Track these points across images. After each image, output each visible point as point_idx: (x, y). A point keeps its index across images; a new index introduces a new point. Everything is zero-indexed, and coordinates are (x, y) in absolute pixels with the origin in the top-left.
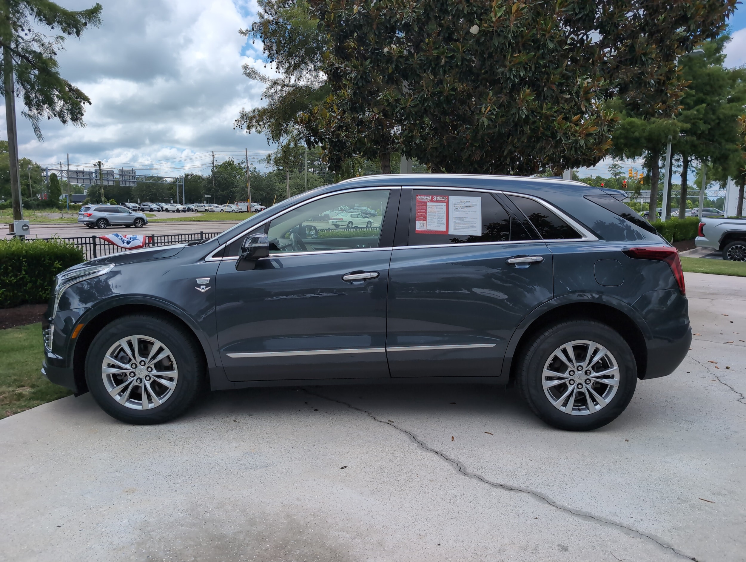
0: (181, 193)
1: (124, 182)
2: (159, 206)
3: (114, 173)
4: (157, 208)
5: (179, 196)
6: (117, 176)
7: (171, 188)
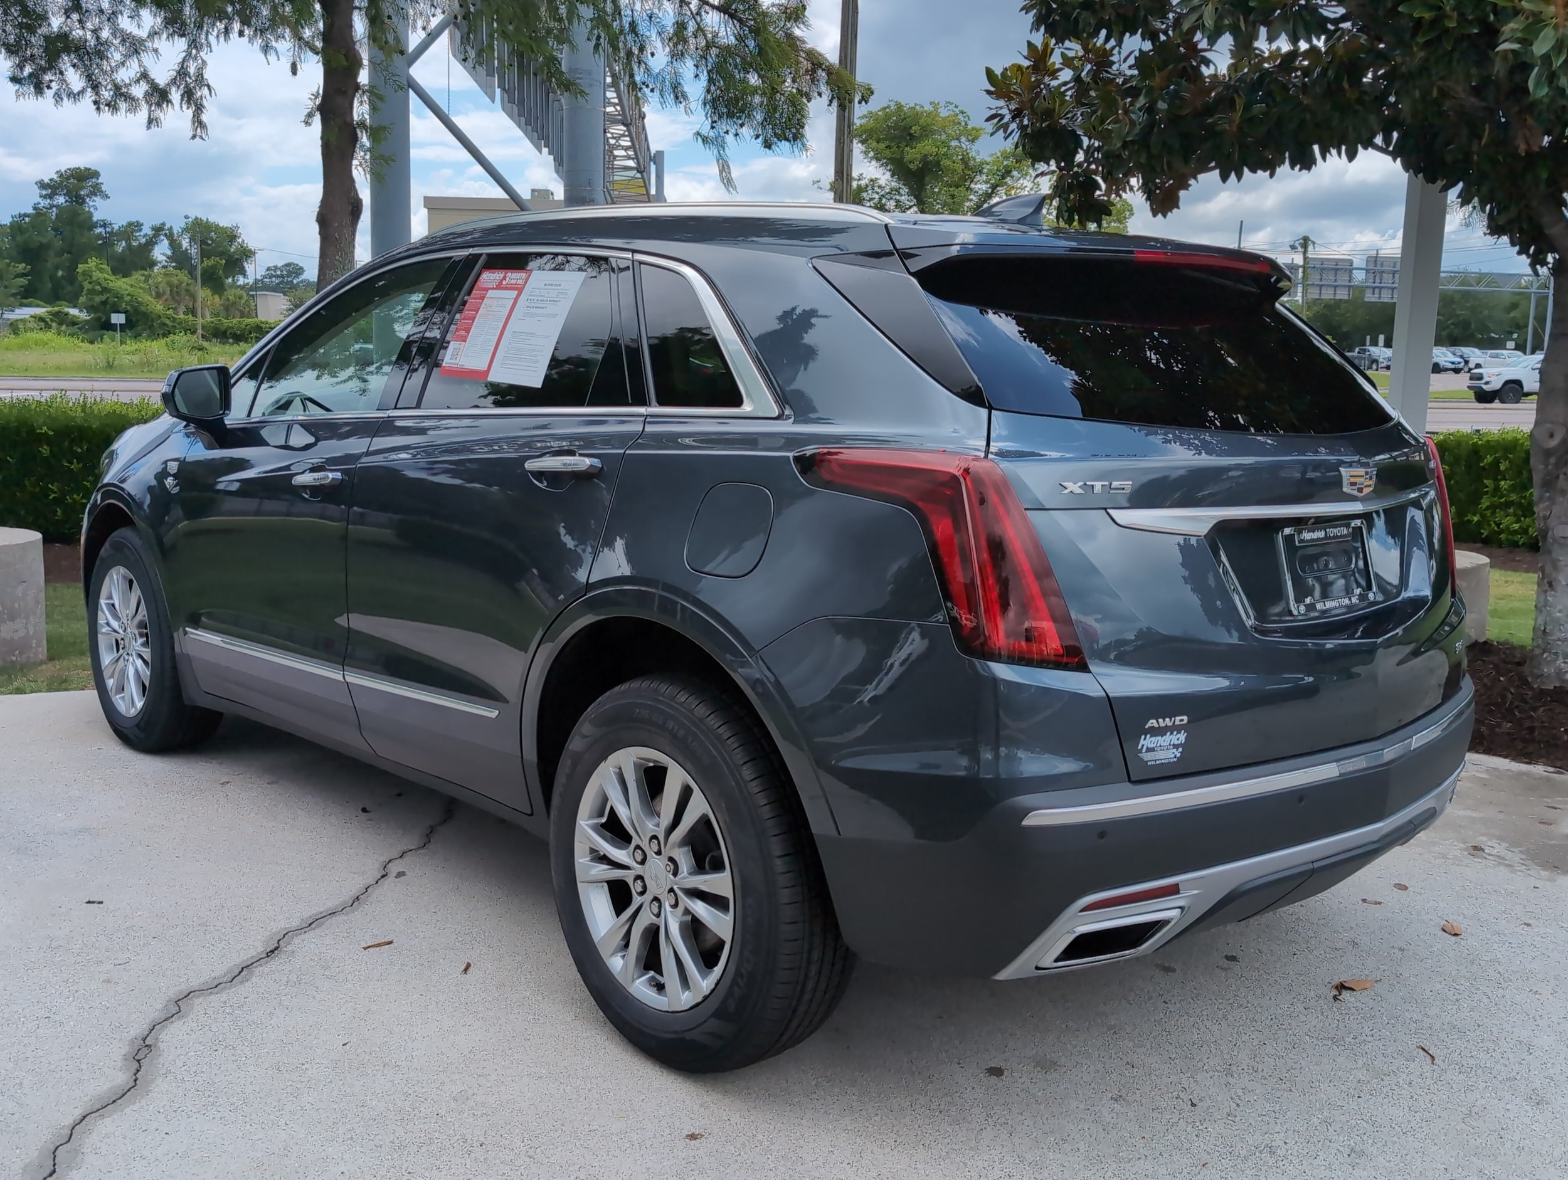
0: (1541, 320)
1: (1377, 291)
2: (1462, 357)
3: (1354, 266)
4: (1453, 363)
5: (1535, 330)
6: (1359, 276)
7: (1514, 306)
